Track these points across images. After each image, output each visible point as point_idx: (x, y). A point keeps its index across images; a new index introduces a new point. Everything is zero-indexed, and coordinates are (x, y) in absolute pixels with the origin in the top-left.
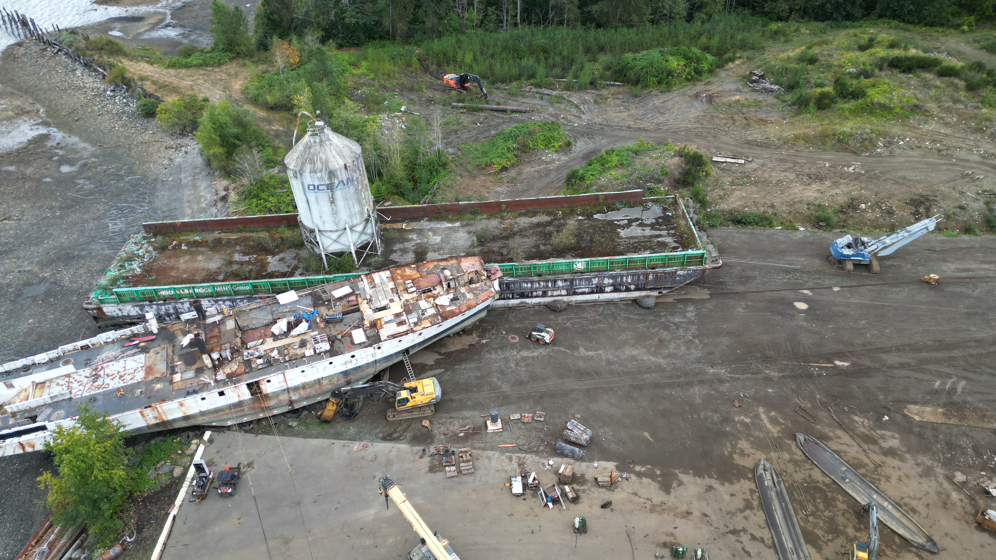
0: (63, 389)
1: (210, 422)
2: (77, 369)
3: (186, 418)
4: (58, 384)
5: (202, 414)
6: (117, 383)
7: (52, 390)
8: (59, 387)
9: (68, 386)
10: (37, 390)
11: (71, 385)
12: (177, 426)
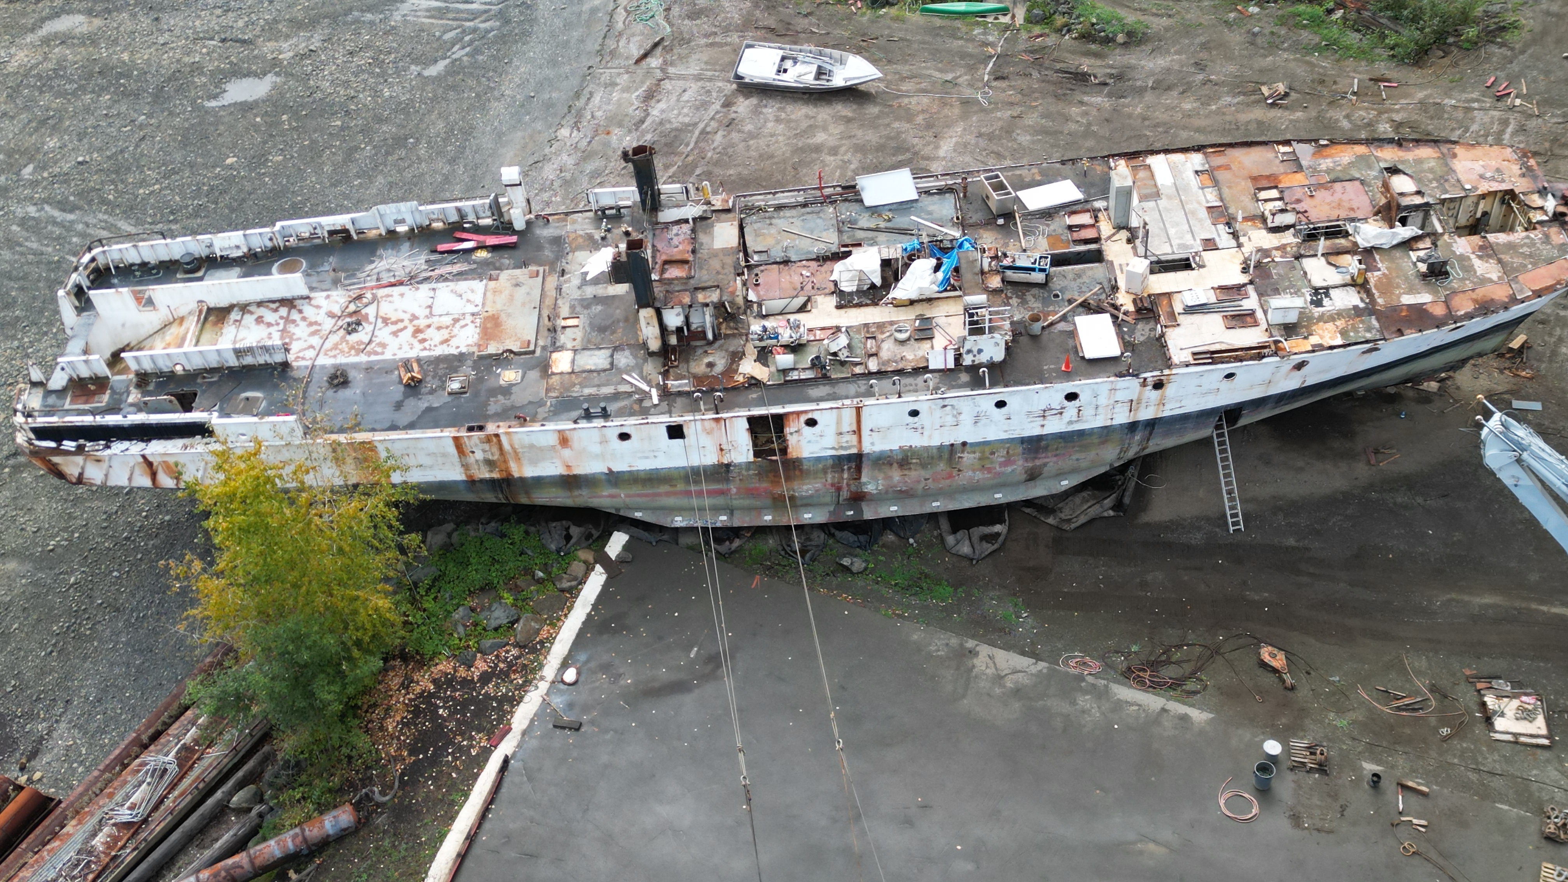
0: (270, 336)
1: (629, 508)
2: (311, 289)
3: (570, 482)
4: (259, 320)
5: (614, 478)
6: (406, 347)
7: (243, 333)
8: (262, 327)
9: (283, 331)
10: (208, 326)
11: (291, 328)
12: (544, 497)
